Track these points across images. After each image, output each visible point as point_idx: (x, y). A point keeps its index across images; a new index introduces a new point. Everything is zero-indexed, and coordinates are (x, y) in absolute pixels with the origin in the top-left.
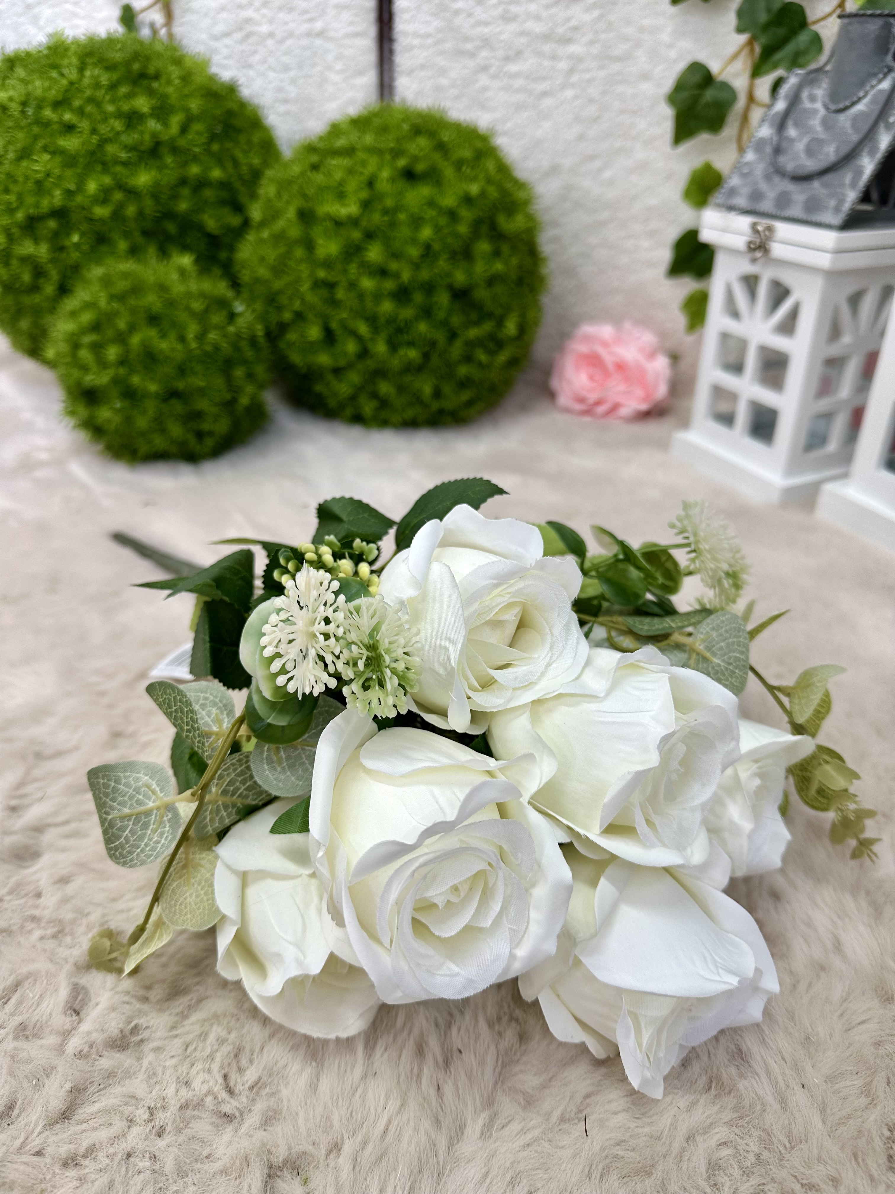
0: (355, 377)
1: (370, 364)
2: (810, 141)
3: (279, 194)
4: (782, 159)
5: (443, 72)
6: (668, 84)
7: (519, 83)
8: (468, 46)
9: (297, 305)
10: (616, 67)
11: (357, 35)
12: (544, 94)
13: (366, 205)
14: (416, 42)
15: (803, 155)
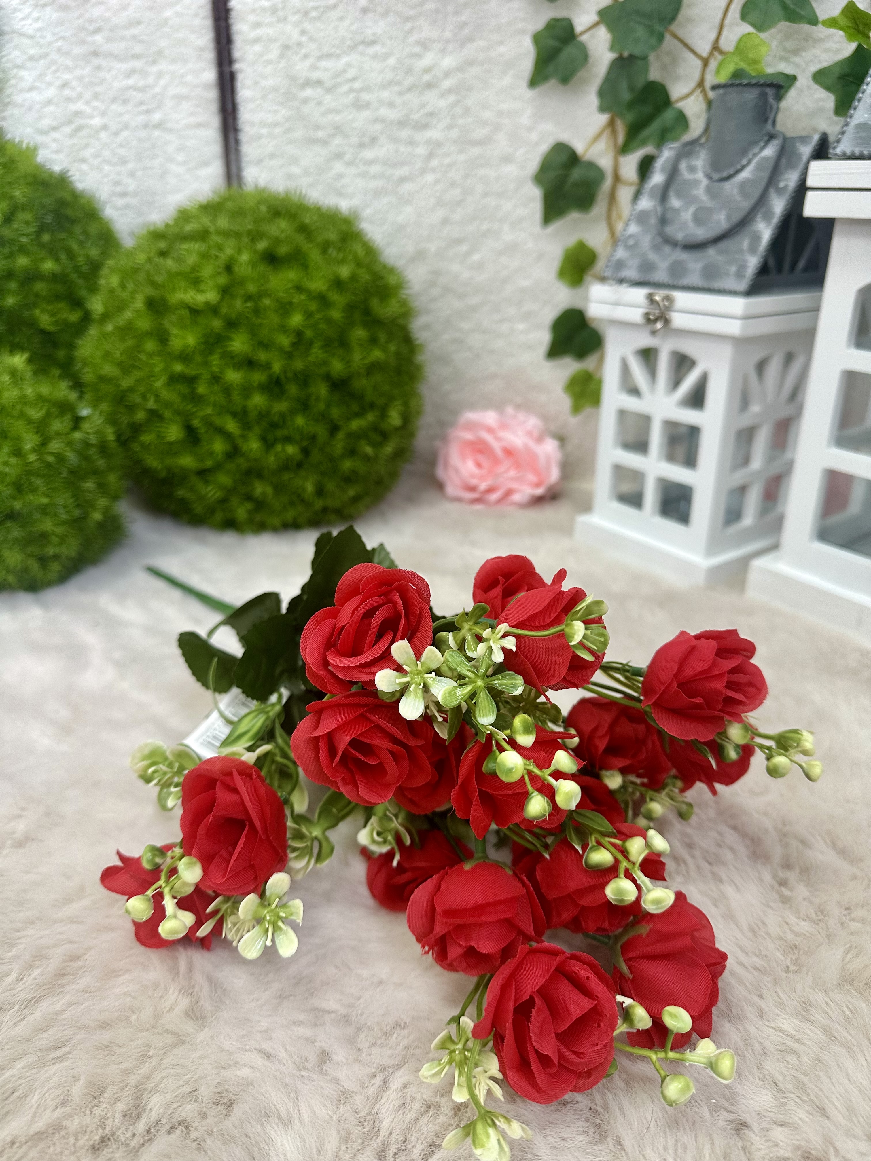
0: (224, 479)
1: (242, 463)
2: (697, 210)
3: (123, 286)
4: (669, 230)
5: (294, 160)
6: (534, 165)
7: (375, 169)
8: (320, 134)
9: (151, 404)
10: (476, 151)
11: (199, 125)
12: (403, 180)
13: (225, 291)
14: (264, 131)
15: (691, 225)
